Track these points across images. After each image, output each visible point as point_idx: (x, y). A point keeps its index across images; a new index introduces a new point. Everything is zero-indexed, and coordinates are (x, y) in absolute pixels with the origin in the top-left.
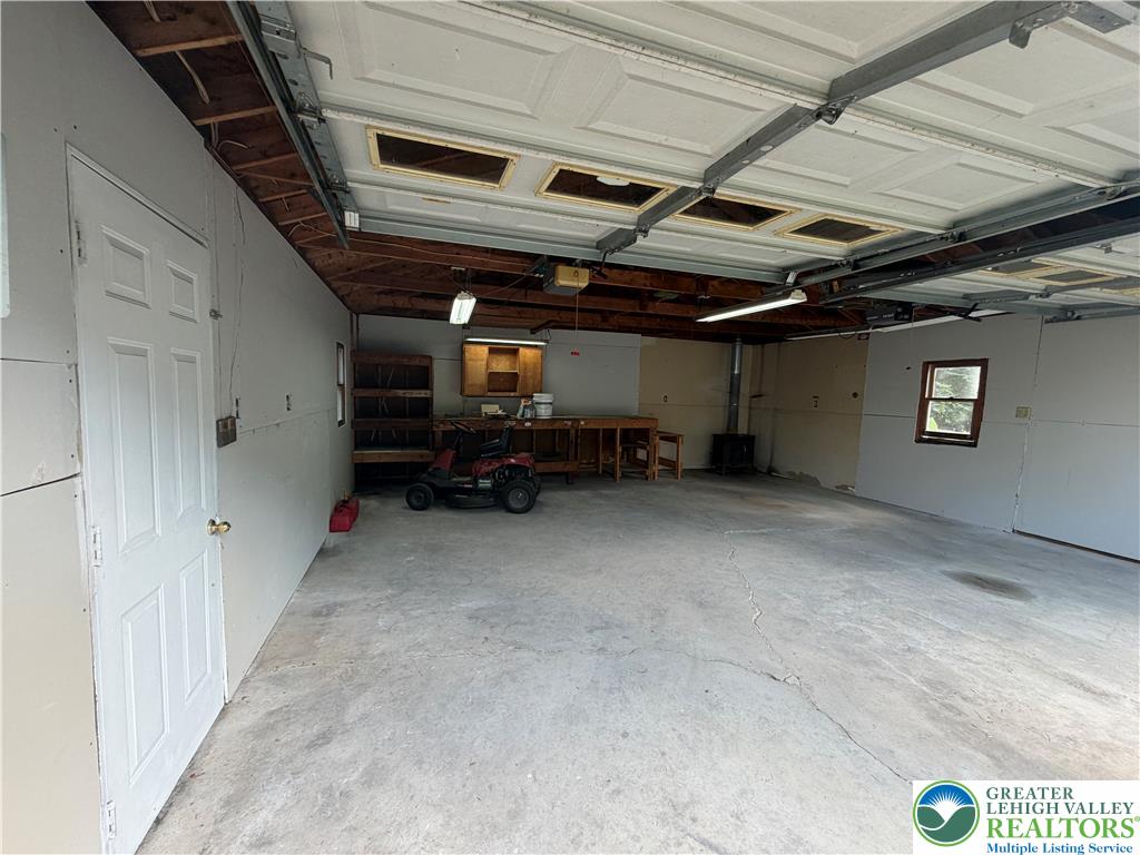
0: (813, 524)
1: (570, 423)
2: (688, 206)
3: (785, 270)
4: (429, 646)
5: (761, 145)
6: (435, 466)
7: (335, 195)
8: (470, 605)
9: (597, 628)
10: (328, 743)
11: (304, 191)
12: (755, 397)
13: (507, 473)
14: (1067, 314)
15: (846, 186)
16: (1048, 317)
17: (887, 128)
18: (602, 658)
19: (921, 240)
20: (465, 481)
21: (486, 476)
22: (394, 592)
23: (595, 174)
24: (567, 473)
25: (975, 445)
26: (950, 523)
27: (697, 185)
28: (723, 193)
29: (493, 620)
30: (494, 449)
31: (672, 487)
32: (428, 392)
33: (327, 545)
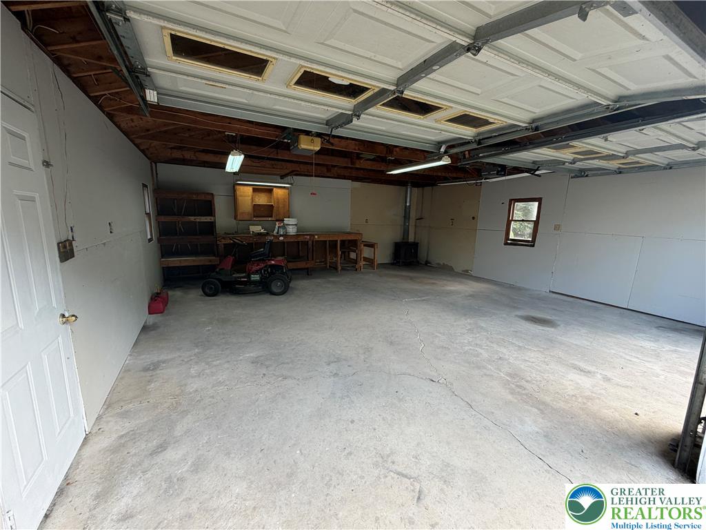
0: (450, 293)
1: (308, 237)
2: (386, 101)
3: (440, 144)
4: (228, 383)
5: (433, 65)
6: (221, 267)
7: (137, 77)
8: (252, 355)
9: (332, 362)
10: (165, 450)
11: (111, 71)
12: (417, 219)
13: (269, 270)
14: (582, 173)
15: (478, 94)
16: (573, 175)
17: (505, 61)
18: (336, 379)
19: (515, 129)
20: (241, 276)
21: (256, 272)
22: (200, 350)
23: (327, 75)
24: (307, 269)
25: (533, 246)
26: (519, 289)
27: (392, 88)
28: (408, 94)
29: (267, 363)
30: (260, 255)
31: (371, 275)
32: (212, 218)
33: (148, 324)
